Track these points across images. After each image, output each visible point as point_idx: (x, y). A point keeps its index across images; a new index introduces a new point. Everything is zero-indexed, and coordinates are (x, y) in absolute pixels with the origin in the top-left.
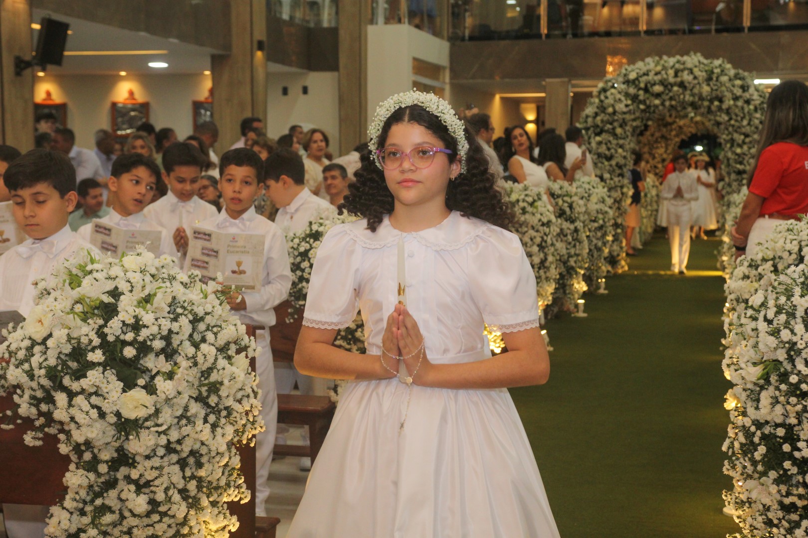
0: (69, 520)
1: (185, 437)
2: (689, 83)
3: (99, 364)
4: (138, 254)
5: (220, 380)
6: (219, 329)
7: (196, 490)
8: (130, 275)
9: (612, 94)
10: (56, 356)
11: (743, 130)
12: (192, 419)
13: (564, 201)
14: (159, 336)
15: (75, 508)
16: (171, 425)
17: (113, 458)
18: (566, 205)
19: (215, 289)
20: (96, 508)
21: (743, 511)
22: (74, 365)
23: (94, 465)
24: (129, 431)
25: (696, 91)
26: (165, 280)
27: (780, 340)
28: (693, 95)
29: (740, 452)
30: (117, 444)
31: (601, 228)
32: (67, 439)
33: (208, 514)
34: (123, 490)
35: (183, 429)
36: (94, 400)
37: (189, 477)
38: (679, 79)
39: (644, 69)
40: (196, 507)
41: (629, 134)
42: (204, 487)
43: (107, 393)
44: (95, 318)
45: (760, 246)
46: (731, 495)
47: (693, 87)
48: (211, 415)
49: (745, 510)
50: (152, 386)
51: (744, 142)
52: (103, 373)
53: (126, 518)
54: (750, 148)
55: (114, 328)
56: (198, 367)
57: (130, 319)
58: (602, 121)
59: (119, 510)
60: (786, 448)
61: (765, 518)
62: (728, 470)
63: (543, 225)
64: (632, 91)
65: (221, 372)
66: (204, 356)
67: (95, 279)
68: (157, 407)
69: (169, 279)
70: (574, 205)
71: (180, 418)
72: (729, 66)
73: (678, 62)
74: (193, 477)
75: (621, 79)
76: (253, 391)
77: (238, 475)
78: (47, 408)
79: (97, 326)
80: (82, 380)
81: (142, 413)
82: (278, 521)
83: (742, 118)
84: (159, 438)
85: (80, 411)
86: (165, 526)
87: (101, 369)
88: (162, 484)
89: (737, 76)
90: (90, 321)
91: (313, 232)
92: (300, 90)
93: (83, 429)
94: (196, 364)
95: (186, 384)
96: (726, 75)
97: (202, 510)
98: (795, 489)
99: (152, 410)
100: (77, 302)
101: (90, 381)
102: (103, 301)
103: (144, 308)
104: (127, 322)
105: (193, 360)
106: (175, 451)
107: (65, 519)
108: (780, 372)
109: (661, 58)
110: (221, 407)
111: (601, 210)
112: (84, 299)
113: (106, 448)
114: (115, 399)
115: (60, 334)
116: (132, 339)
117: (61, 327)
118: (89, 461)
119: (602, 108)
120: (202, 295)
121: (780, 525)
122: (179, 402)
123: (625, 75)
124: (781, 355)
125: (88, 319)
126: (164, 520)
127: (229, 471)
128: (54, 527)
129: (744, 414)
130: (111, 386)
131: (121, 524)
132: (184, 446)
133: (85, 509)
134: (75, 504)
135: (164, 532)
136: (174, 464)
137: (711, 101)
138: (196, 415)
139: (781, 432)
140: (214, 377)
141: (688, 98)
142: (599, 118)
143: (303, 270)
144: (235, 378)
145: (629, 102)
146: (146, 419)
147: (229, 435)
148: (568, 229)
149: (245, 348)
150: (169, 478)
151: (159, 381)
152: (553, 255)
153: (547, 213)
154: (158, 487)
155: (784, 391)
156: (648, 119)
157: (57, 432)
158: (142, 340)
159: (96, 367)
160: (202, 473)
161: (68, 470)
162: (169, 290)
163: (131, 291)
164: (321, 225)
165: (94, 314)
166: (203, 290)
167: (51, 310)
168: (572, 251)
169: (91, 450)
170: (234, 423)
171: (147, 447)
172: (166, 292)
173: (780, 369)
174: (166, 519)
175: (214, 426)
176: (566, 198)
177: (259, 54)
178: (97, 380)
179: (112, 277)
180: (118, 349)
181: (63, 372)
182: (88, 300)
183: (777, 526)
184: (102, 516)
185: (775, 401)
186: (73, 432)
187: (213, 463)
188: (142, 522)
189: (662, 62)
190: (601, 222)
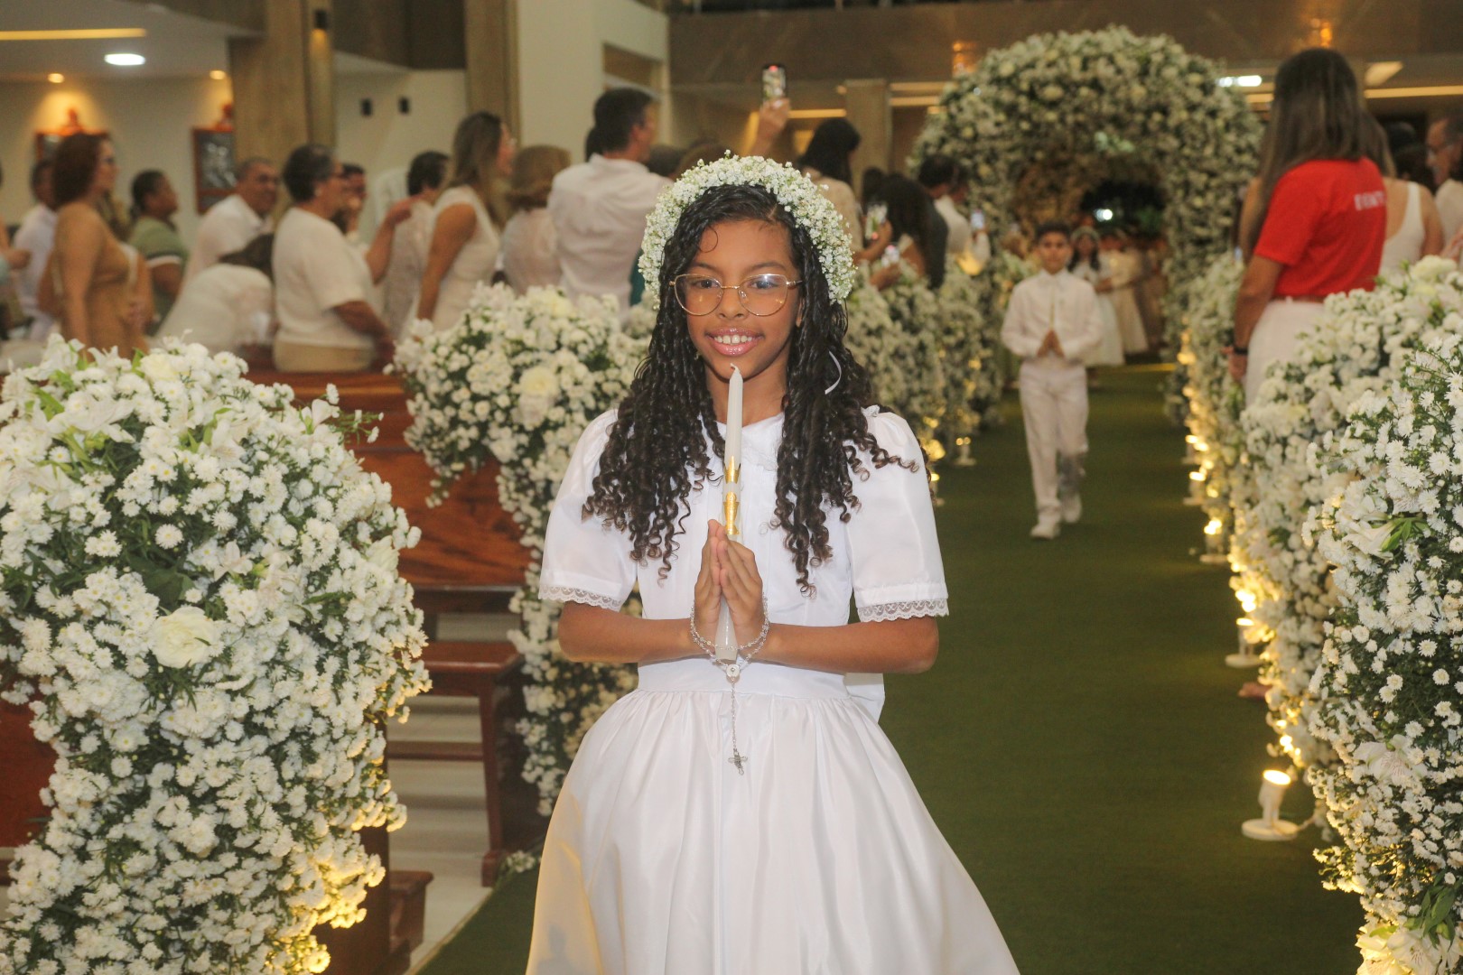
0: (58, 869)
1: (281, 701)
2: (1109, 80)
3: (109, 560)
4: (170, 353)
5: (346, 590)
6: (341, 491)
7: (305, 806)
8: (160, 387)
9: (971, 103)
10: (22, 548)
11: (1206, 165)
12: (295, 667)
13: (898, 295)
14: (225, 505)
15: (70, 847)
16: (256, 678)
17: (140, 747)
18: (902, 301)
19: (327, 416)
20: (111, 844)
21: (1348, 803)
22: (57, 567)
23: (104, 760)
24: (175, 691)
25: (1121, 94)
26: (228, 399)
27: (1427, 474)
28: (1115, 103)
29: (1346, 691)
30: (150, 719)
31: (961, 344)
32: (49, 712)
33: (328, 852)
34: (163, 808)
35: (278, 685)
36: (102, 631)
37: (290, 781)
38: (1089, 75)
39: (1027, 57)
40: (306, 838)
41: (1002, 176)
42: (319, 799)
43: (128, 617)
44: (96, 473)
45: (1306, 340)
46: (1322, 775)
47: (1117, 88)
48: (331, 658)
49: (1352, 802)
50: (213, 604)
51: (1207, 187)
52: (118, 577)
53: (168, 862)
54: (1218, 198)
55: (137, 491)
56: (306, 563)
57: (166, 473)
58: (954, 152)
59: (157, 847)
60: (1441, 677)
61: (1396, 811)
62: (1319, 727)
63: (870, 333)
64: (1006, 96)
65: (348, 573)
66: (314, 543)
67: (94, 396)
68: (229, 643)
69: (237, 398)
70: (918, 301)
71: (272, 664)
72: (1176, 49)
73: (1088, 43)
74: (297, 781)
75: (986, 76)
76: (407, 611)
77: (379, 777)
78: (6, 653)
79: (101, 489)
80: (77, 594)
81: (198, 656)
82: (428, 878)
83: (1205, 143)
84: (233, 704)
85: (76, 653)
86: (248, 877)
87: (113, 570)
88: (240, 794)
89: (1192, 68)
90: (86, 478)
91: (475, 333)
92: (395, 107)
93: (84, 689)
94: (298, 559)
95: (281, 597)
96: (1173, 65)
97: (319, 844)
98: (1455, 754)
99: (217, 651)
100: (58, 443)
101: (95, 592)
102: (111, 439)
103: (195, 451)
104: (162, 478)
105: (292, 552)
106: (263, 730)
107: (50, 868)
108: (1423, 538)
109: (1056, 35)
110: (348, 643)
111: (961, 312)
112: (71, 436)
113: (125, 728)
114: (145, 628)
115: (28, 504)
116: (174, 510)
117: (29, 489)
118: (94, 754)
119: (953, 130)
120: (303, 427)
121: (1424, 824)
122: (270, 632)
123: (994, 69)
124: (1429, 502)
125: (81, 475)
126: (246, 863)
127: (363, 770)
128: (29, 884)
129: (1353, 620)
130: (135, 604)
131: (159, 875)
132: (279, 719)
133: (88, 848)
134: (69, 838)
135: (246, 888)
136: (262, 755)
137: (1148, 113)
138: (301, 660)
139: (1428, 648)
140: (335, 584)
141: (1107, 108)
142: (947, 149)
143: (457, 406)
144: (375, 585)
145: (1002, 117)
146: (207, 668)
147: (368, 695)
148: (908, 344)
149: (388, 531)
150: (254, 781)
151: (230, 592)
152: (889, 389)
153: (878, 312)
154: (232, 799)
155: (1435, 570)
156: (1037, 148)
157: (25, 699)
158: (193, 513)
159: (101, 568)
160: (315, 771)
161: (54, 771)
162: (241, 417)
163: (166, 419)
164: (487, 320)
165: (92, 465)
166: (304, 416)
167: (8, 459)
168: (916, 386)
169: (96, 732)
170: (375, 674)
171: (211, 721)
172: (235, 419)
173: (1421, 532)
174: (250, 863)
175: (339, 680)
176: (903, 290)
177: (319, 37)
178: (109, 592)
179: (129, 392)
180: (145, 534)
181: (36, 579)
182: (79, 438)
183: (1418, 826)
184: (124, 859)
185: (1418, 591)
186: (60, 696)
187: (336, 752)
188: (203, 870)
189: (1059, 44)
190: (961, 334)
